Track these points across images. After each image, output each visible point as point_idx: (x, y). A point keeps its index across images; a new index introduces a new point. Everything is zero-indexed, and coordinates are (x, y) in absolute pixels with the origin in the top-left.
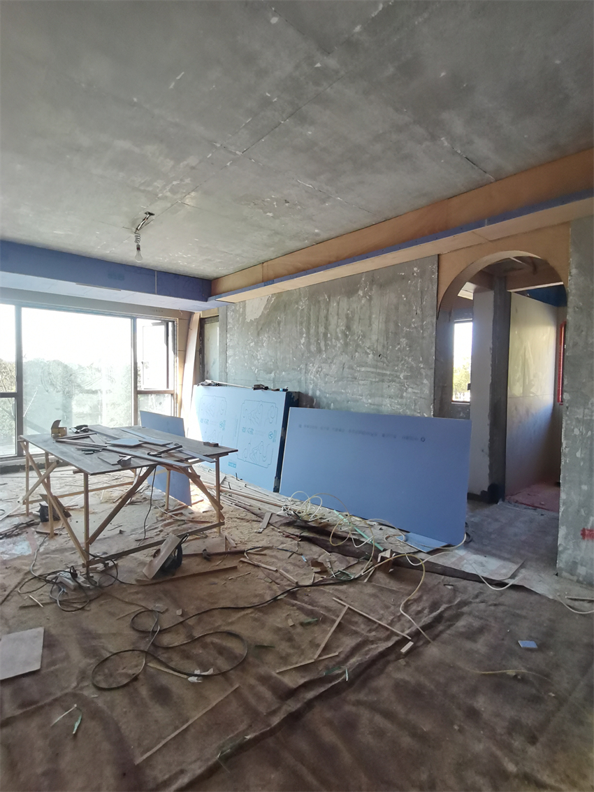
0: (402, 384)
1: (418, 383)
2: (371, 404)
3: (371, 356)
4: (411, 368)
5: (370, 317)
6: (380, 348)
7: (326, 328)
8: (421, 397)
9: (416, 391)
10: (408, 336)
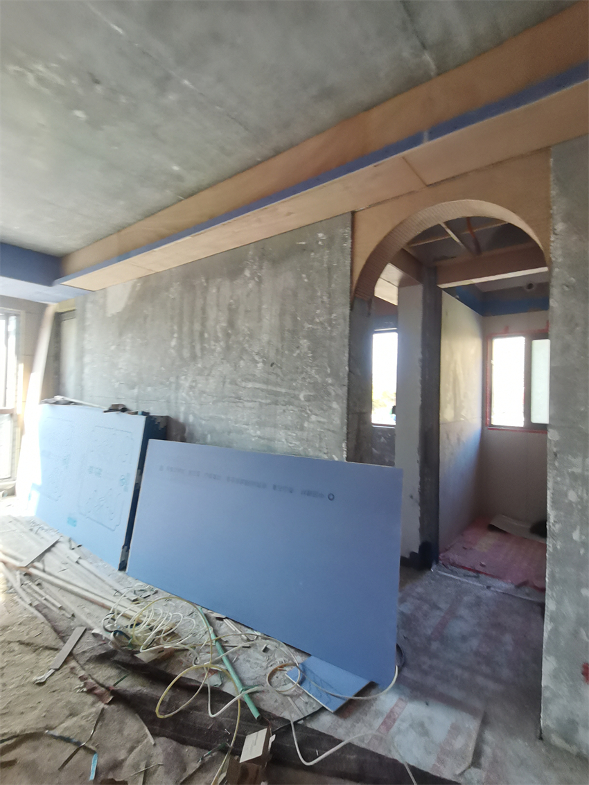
0: (302, 409)
1: (325, 407)
2: (259, 437)
3: (260, 365)
4: (315, 386)
5: (260, 309)
6: (272, 354)
7: (203, 325)
8: (329, 430)
9: (322, 420)
10: (311, 335)
